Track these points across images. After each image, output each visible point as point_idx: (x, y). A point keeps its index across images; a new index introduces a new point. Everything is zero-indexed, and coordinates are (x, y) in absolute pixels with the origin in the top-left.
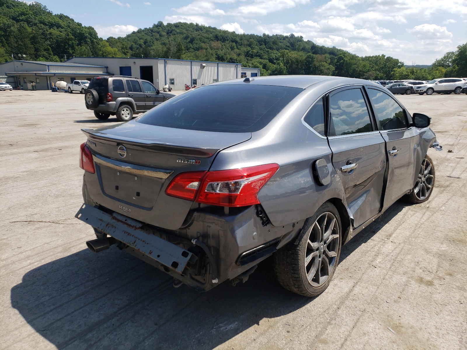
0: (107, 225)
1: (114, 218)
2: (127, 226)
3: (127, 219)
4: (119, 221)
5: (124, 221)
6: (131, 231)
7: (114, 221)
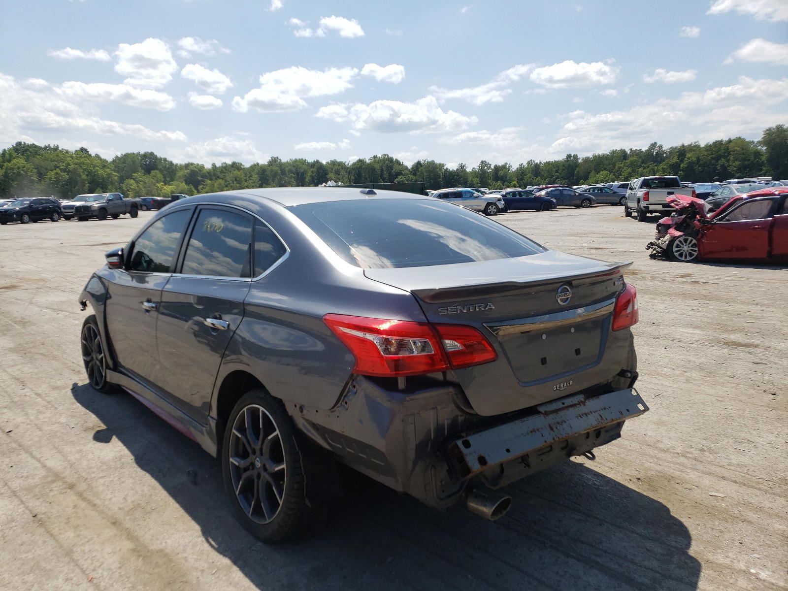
0: (552, 429)
1: (546, 414)
2: (573, 408)
3: (564, 401)
4: (556, 411)
5: (562, 406)
6: (582, 409)
7: (551, 416)
